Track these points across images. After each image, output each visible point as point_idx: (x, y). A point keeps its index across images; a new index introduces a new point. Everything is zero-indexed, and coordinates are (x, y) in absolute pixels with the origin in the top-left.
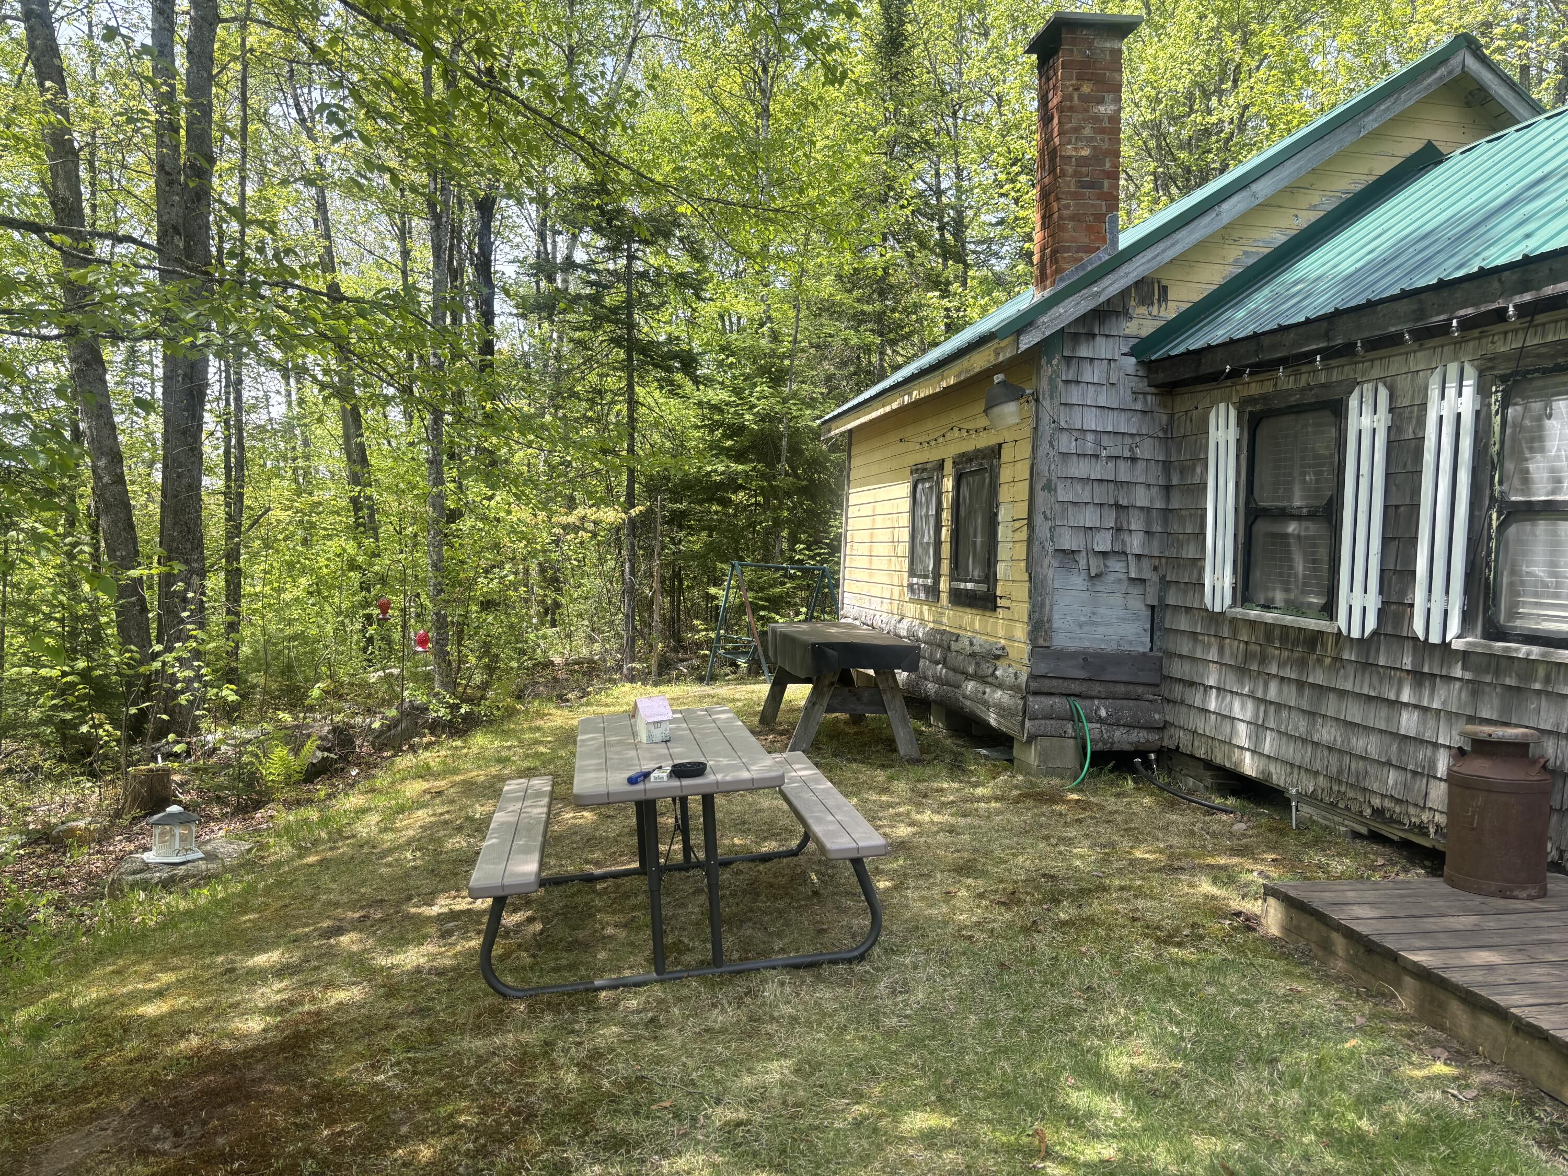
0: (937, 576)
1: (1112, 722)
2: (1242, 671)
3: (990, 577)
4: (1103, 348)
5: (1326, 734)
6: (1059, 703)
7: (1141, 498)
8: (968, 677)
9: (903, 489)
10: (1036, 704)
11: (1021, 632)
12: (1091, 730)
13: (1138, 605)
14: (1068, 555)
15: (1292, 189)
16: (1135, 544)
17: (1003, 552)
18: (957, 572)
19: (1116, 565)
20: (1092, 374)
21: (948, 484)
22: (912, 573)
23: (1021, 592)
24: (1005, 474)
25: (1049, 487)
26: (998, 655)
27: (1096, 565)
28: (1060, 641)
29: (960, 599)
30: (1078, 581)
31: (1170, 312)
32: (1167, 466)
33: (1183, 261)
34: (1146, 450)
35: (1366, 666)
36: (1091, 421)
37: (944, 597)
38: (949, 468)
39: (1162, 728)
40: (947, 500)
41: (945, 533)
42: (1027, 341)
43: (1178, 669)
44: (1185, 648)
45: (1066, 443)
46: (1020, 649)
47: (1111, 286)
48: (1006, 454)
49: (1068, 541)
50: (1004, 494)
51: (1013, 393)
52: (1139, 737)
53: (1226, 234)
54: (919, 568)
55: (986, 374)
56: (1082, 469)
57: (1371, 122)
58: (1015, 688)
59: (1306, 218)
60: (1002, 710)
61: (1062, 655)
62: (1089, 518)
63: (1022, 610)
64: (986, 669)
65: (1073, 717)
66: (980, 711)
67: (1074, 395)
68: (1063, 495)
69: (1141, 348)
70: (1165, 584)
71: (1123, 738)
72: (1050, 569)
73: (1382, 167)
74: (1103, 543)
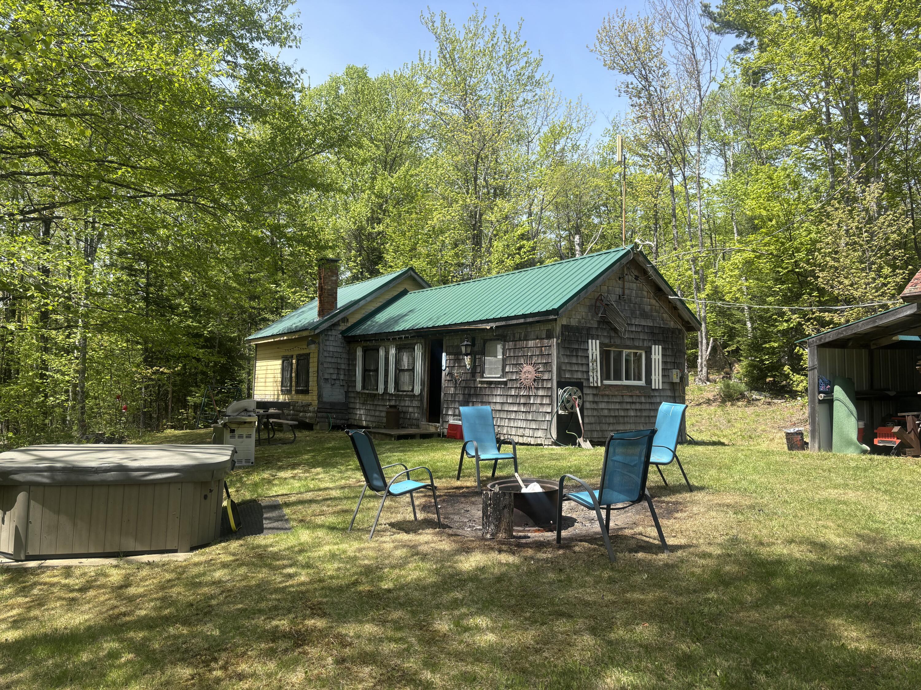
0: (291, 386)
1: (336, 419)
2: (363, 404)
3: (307, 385)
4: (334, 333)
5: (377, 414)
6: (324, 414)
7: (343, 367)
8: (301, 412)
9: (279, 362)
10: (319, 415)
11: (315, 398)
12: (332, 421)
13: (342, 391)
14: (326, 380)
15: (376, 298)
16: (342, 377)
17: (311, 379)
18: (297, 384)
19: (337, 382)
20: (332, 338)
21: (294, 361)
22: (282, 386)
23: (316, 388)
24: (311, 360)
25: (322, 364)
26: (309, 405)
27: (333, 382)
28: (325, 400)
29: (298, 392)
30: (329, 385)
31: (349, 325)
32: (349, 359)
33: (353, 313)
34: (344, 356)
35: (382, 399)
36: (331, 349)
37: (293, 392)
38: (295, 357)
39: (348, 420)
40: (294, 366)
41: (293, 375)
42: (317, 331)
43: (351, 406)
44: (353, 400)
45: (326, 354)
46: (316, 402)
47: (336, 320)
48: (311, 355)
49: (326, 376)
50: (311, 365)
51: (313, 342)
52: (343, 422)
53: (361, 308)
54: (285, 384)
55: (307, 337)
56: (329, 360)
57: (391, 285)
58: (314, 412)
59: (379, 304)
60: (310, 418)
61: (325, 403)
62: (331, 371)
63: (315, 393)
64: (306, 409)
65: (327, 417)
66: (304, 419)
67: (328, 343)
68: (325, 366)
69: (343, 333)
70: (349, 386)
71: (339, 422)
72: (322, 383)
73: (395, 293)
74: (334, 377)
